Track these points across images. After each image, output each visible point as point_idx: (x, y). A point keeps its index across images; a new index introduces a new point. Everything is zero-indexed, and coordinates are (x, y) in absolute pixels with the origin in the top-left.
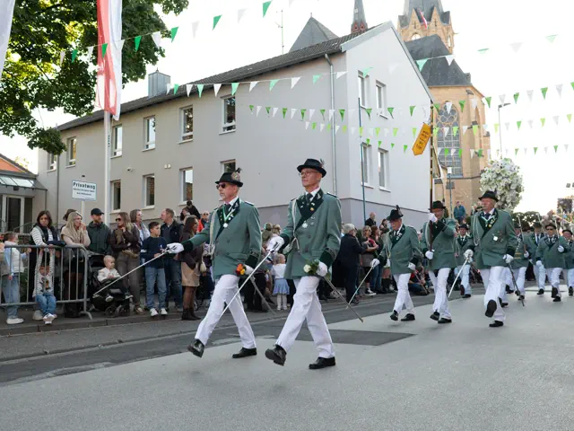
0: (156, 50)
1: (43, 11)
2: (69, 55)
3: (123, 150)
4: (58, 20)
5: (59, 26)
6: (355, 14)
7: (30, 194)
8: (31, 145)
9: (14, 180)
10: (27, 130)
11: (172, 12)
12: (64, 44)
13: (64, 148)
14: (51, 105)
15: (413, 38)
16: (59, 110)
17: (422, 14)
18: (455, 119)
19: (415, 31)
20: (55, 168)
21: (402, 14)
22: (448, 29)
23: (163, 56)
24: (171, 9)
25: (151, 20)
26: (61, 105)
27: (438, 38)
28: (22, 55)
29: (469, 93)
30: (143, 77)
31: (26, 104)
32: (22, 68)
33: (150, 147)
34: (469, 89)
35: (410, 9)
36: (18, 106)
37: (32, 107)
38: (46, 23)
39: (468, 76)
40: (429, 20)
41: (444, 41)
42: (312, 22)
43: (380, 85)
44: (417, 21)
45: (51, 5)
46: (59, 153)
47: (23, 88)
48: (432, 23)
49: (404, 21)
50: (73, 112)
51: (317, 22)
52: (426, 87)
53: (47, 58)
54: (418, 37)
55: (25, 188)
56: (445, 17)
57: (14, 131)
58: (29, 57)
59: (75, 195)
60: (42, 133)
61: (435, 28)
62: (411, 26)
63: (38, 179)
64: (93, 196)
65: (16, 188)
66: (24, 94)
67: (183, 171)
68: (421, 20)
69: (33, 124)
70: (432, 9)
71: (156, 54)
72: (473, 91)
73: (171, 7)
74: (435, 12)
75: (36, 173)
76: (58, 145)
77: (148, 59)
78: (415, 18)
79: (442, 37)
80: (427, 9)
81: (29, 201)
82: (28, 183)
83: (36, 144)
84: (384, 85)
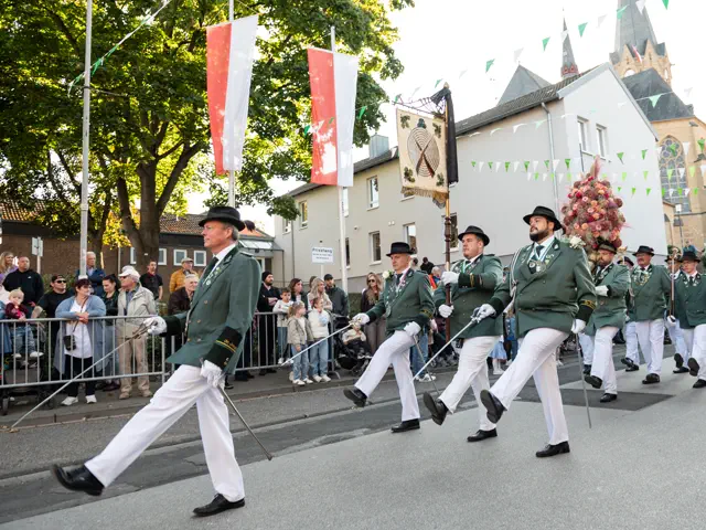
0: (378, 116)
1: (276, 91)
2: (302, 130)
3: (349, 210)
4: (289, 99)
5: (289, 104)
6: (564, 57)
7: (269, 255)
8: (270, 213)
9: (256, 243)
10: (265, 199)
11: (389, 78)
12: (296, 121)
13: (299, 213)
14: (285, 174)
15: (627, 75)
16: (292, 179)
17: (635, 49)
18: (679, 154)
19: (628, 67)
20: (289, 230)
21: (613, 51)
22: (664, 61)
23: (384, 120)
24: (388, 75)
25: (373, 89)
26: (293, 173)
27: (654, 71)
28: (260, 134)
29: (693, 125)
30: (367, 143)
31: (263, 175)
32: (258, 144)
33: (374, 206)
34: (693, 121)
35: (622, 45)
36: (258, 179)
37: (269, 178)
38: (278, 102)
39: (690, 107)
40: (643, 53)
41: (660, 73)
42: (521, 71)
43: (601, 128)
44: (630, 57)
45: (281, 85)
46: (294, 218)
47: (260, 161)
48: (647, 57)
49: (615, 58)
50: (304, 179)
51: (526, 70)
52: (648, 123)
53: (282, 134)
54: (631, 73)
55: (265, 250)
56: (660, 49)
57: (255, 201)
58: (266, 135)
59: (315, 260)
60: (278, 201)
61: (649, 61)
62: (624, 63)
63: (276, 241)
64: (331, 259)
65: (257, 250)
66: (260, 167)
67: (406, 226)
68: (634, 55)
69: (271, 193)
70: (645, 42)
71: (379, 120)
72: (696, 123)
73: (388, 74)
74: (649, 45)
75: (273, 236)
76: (292, 209)
77: (371, 125)
78: (627, 53)
79: (658, 70)
80: (640, 43)
81: (269, 261)
82: (267, 246)
83: (274, 212)
84: (604, 128)
